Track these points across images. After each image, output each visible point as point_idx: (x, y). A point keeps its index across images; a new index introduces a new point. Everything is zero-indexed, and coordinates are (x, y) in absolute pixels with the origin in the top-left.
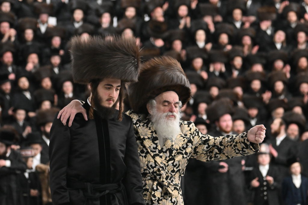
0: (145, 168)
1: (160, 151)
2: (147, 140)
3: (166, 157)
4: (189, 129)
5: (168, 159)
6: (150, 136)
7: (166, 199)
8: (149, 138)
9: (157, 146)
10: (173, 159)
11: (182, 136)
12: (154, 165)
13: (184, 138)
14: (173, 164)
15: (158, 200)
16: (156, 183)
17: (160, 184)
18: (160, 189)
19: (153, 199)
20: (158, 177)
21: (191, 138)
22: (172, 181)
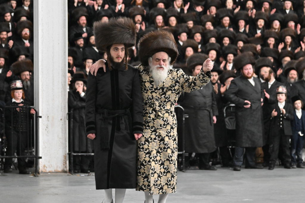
0: (147, 99)
1: (155, 89)
2: (147, 83)
3: (160, 93)
4: (177, 74)
5: (161, 94)
6: (148, 80)
7: (159, 119)
8: (148, 81)
9: (153, 86)
10: (165, 94)
11: (171, 79)
12: (151, 98)
13: (172, 80)
14: (165, 97)
15: (153, 119)
16: (152, 109)
17: (154, 110)
18: (154, 113)
19: (149, 119)
20: (152, 105)
21: (178, 80)
22: (164, 108)
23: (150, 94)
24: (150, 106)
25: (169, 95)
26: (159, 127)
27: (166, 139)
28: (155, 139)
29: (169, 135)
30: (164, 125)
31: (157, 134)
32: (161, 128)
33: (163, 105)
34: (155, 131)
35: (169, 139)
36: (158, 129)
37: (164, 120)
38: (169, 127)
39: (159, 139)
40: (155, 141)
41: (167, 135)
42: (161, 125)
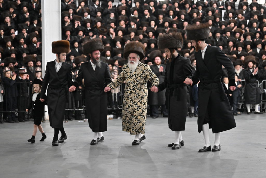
0: (127, 83)
7: (134, 93)
9: (131, 75)
14: (136, 81)
15: (131, 94)
17: (130, 88)
18: (130, 90)
19: (127, 94)
20: (129, 86)
21: (144, 71)
22: (136, 87)
23: (129, 80)
25: (139, 80)
28: (132, 105)
32: (135, 98)
33: (135, 86)
34: (132, 100)
36: (133, 99)
37: (137, 93)
41: (139, 102)
42: (135, 97)
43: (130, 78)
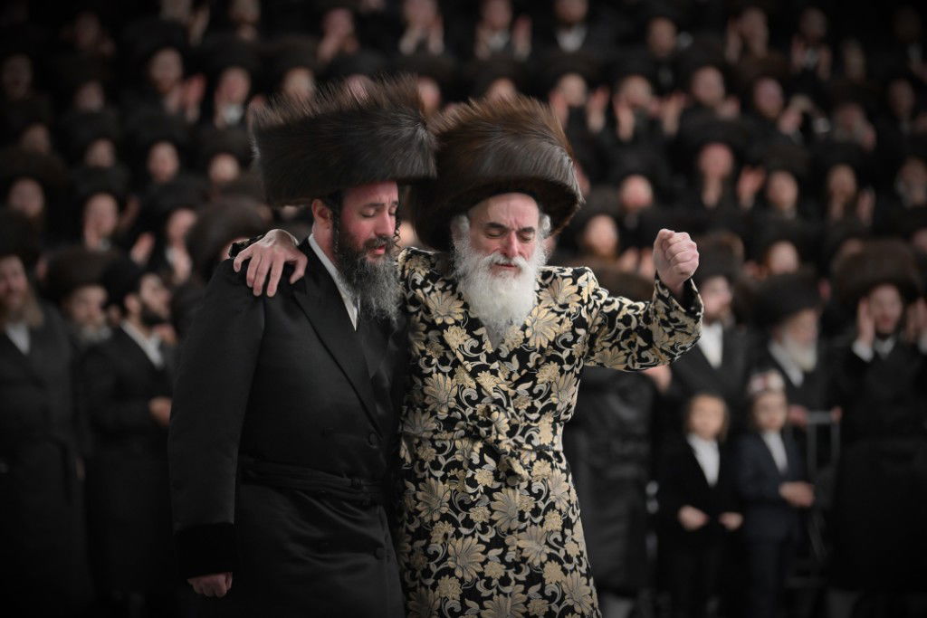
0: (453, 404)
1: (491, 358)
2: (452, 329)
3: (511, 374)
4: (575, 289)
5: (516, 377)
6: (459, 317)
7: (513, 488)
8: (457, 323)
9: (481, 343)
10: (530, 376)
11: (553, 311)
12: (475, 397)
13: (559, 314)
14: (530, 390)
15: (489, 491)
16: (479, 445)
17: (492, 450)
18: (491, 463)
19: (471, 490)
20: (483, 431)
21: (584, 314)
22: (529, 439)
23: (470, 382)
24: (473, 436)
25: (548, 383)
26: (516, 524)
27: (552, 572)
28: (505, 581)
29: (562, 554)
30: (536, 512)
31: (509, 558)
32: (522, 525)
33: (526, 429)
34: (498, 542)
35: (565, 571)
36: (510, 532)
38: (554, 521)
39: (522, 577)
40: (507, 590)
41: (551, 557)
42: (522, 518)
43: (473, 374)
